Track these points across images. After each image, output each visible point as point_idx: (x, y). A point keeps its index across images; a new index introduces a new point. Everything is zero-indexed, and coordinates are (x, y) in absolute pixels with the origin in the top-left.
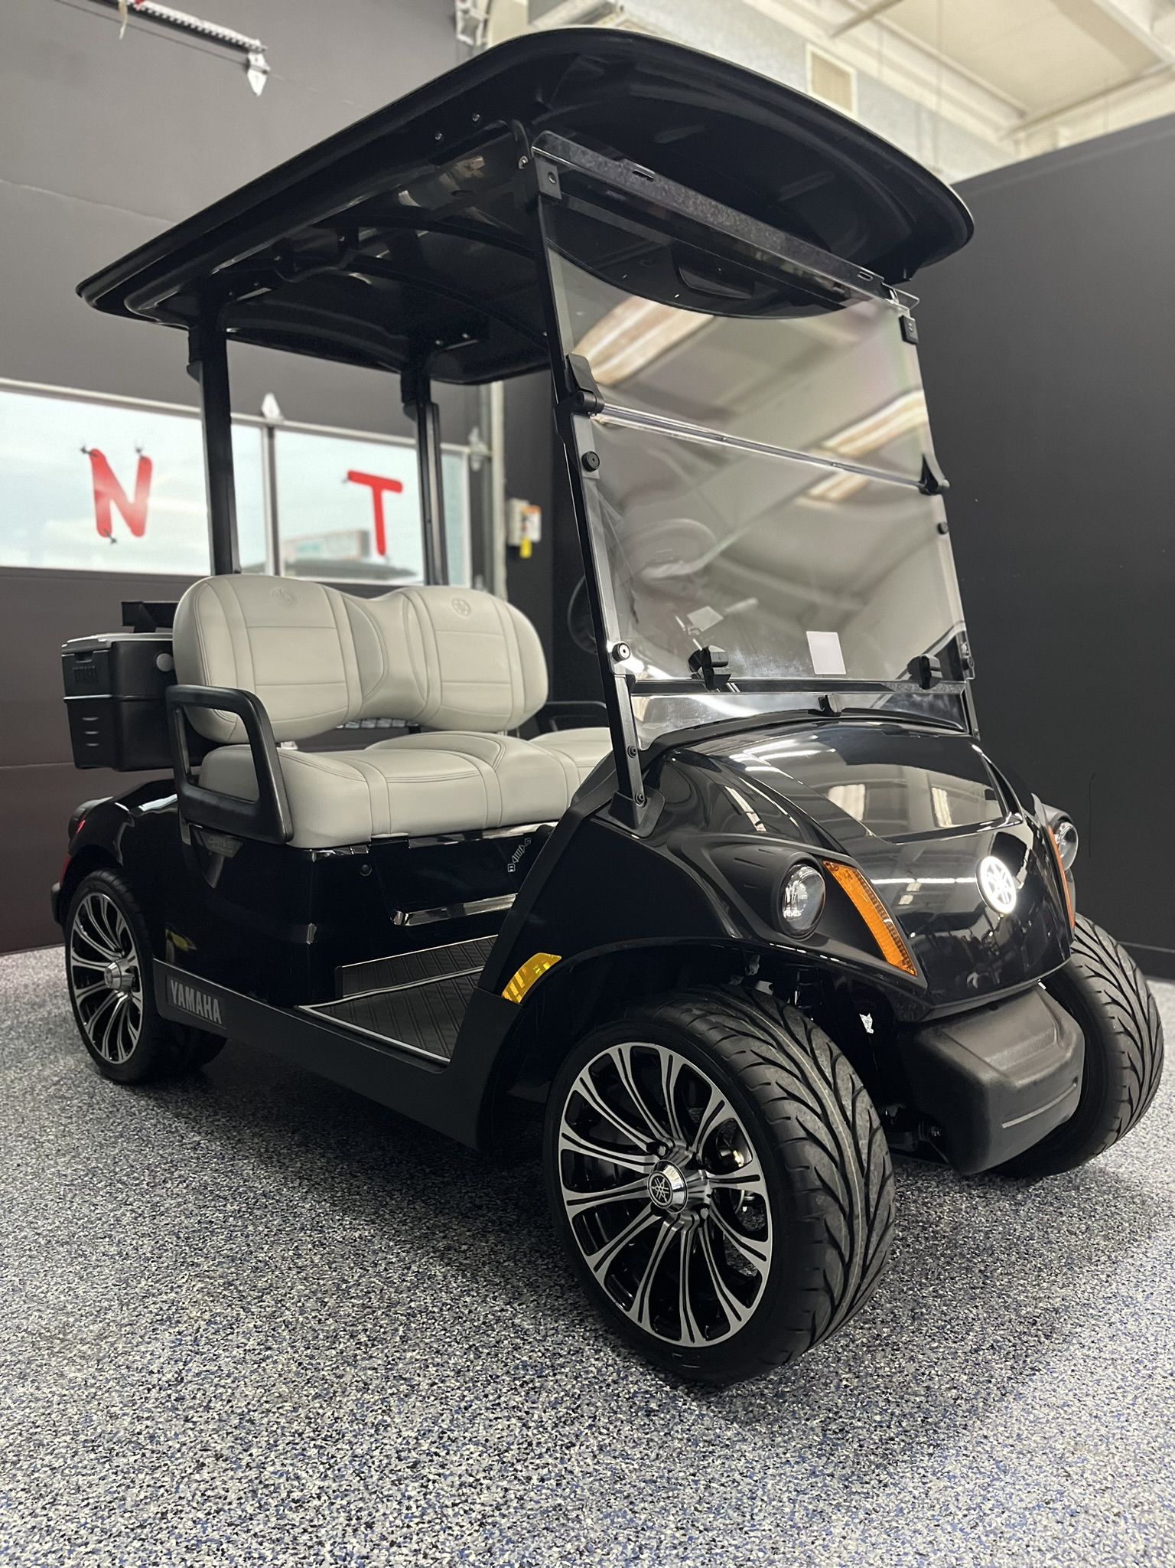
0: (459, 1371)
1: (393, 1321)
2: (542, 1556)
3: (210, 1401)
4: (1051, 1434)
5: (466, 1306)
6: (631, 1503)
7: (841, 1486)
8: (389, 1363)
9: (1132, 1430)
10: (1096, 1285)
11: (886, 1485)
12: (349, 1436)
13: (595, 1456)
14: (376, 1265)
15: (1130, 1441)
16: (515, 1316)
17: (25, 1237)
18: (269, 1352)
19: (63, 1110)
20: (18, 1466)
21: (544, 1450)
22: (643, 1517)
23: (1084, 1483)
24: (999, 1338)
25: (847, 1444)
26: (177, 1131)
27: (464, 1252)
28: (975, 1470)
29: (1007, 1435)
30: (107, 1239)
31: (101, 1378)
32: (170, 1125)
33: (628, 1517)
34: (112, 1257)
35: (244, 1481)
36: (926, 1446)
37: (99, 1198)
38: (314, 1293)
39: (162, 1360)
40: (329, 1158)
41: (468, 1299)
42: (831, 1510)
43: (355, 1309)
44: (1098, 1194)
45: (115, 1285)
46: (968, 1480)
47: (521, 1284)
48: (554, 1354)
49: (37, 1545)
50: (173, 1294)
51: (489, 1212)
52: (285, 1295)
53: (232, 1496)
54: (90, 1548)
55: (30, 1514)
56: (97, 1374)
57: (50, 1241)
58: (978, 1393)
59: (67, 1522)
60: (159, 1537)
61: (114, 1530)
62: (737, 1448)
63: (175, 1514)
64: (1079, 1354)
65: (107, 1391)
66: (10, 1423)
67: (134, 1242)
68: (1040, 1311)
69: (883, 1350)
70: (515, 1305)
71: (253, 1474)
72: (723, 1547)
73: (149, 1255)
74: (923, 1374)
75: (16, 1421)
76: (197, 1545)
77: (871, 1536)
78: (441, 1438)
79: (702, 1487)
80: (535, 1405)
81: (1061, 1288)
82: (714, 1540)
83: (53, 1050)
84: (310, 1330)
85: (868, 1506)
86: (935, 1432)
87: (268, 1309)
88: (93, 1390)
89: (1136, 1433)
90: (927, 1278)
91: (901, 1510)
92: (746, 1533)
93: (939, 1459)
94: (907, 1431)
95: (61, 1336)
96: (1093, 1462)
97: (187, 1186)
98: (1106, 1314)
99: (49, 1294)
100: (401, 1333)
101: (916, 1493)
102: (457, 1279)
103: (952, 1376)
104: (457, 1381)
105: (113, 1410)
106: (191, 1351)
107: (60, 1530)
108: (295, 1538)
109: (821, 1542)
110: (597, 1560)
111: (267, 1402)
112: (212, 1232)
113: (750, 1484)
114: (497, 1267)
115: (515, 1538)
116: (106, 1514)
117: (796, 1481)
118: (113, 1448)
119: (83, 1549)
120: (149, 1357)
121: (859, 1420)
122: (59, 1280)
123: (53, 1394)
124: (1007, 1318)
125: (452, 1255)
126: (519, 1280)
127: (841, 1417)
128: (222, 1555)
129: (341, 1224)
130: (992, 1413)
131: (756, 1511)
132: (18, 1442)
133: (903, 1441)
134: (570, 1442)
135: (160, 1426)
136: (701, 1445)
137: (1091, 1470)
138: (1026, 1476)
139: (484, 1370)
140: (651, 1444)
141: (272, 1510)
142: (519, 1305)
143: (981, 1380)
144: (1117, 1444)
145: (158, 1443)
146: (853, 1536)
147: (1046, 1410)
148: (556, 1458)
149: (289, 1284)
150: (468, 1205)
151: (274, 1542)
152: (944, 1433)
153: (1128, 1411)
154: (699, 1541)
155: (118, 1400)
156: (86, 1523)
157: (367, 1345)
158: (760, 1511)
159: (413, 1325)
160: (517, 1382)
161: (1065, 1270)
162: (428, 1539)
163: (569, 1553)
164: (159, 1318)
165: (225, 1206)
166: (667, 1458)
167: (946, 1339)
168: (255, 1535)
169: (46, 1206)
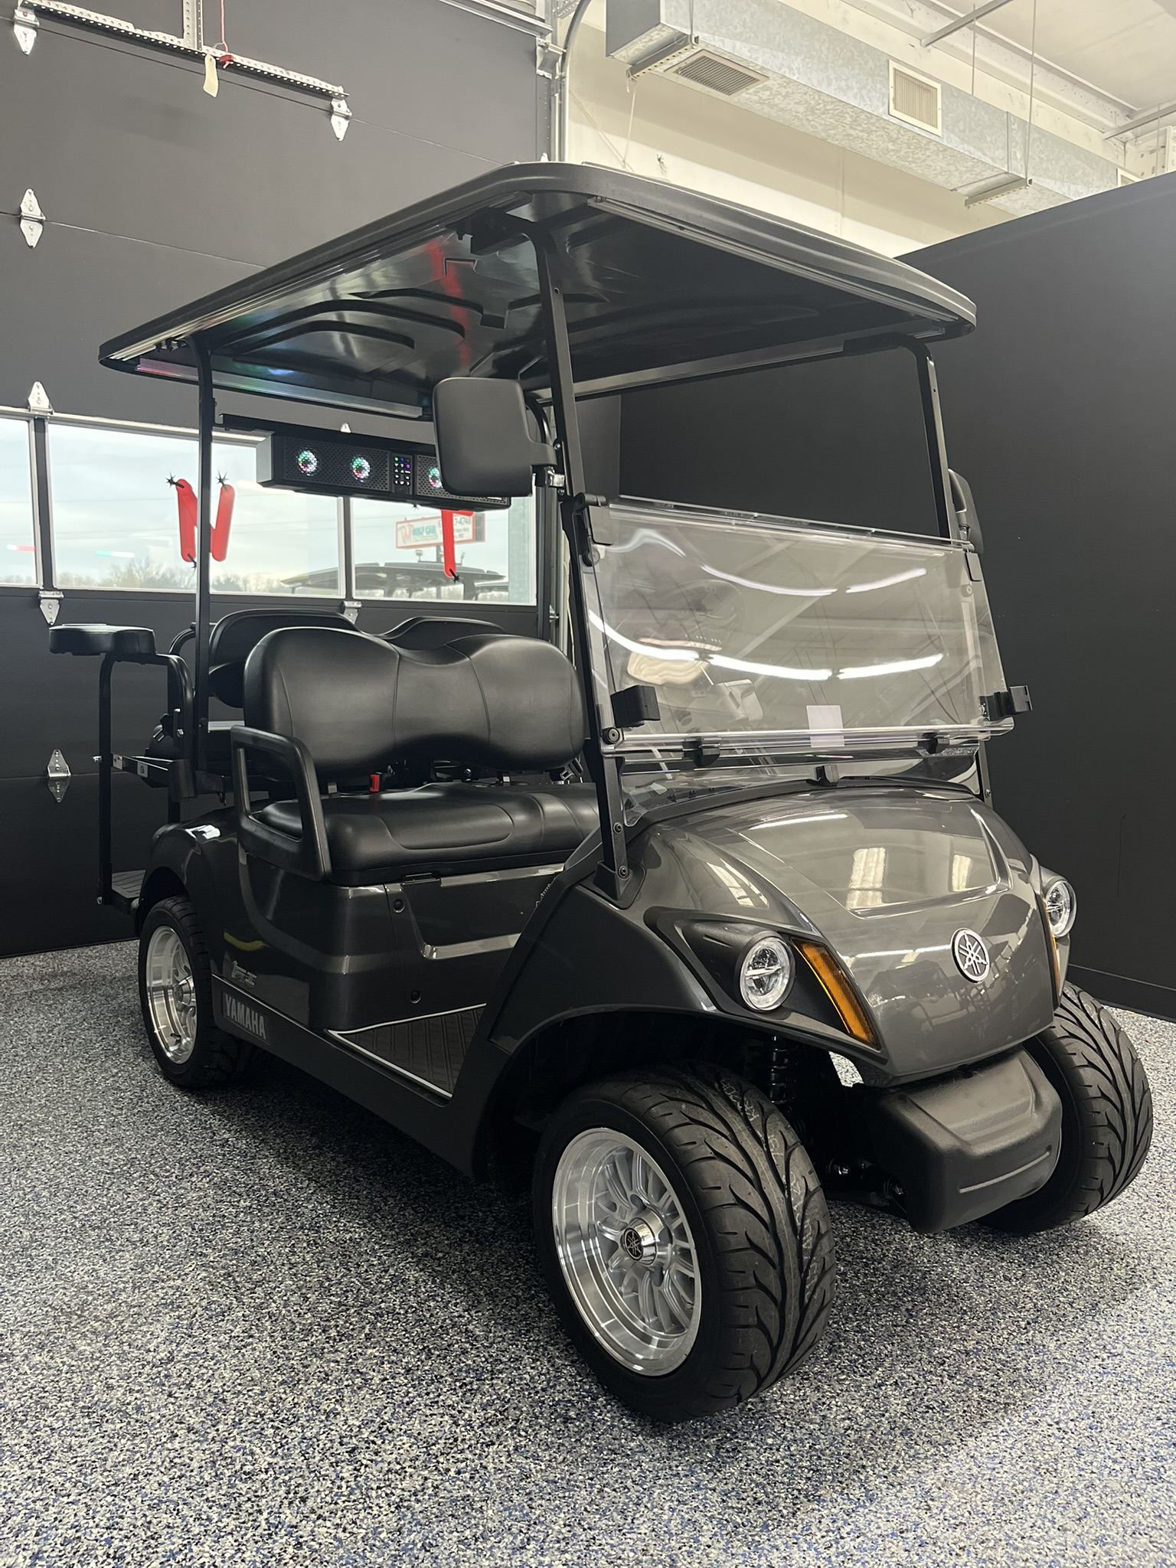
0: (410, 1369)
1: (362, 1319)
2: (443, 1539)
3: (192, 1380)
4: (925, 1470)
5: (429, 1310)
6: (531, 1499)
7: (719, 1500)
8: (351, 1357)
9: (1001, 1471)
10: (1014, 1331)
11: (759, 1503)
12: (302, 1420)
13: (509, 1455)
14: (359, 1266)
15: (997, 1483)
16: (470, 1322)
17: (64, 1220)
18: (251, 1340)
19: (116, 1100)
20: (25, 1424)
21: (467, 1446)
22: (538, 1512)
23: (941, 1517)
24: (905, 1375)
25: (736, 1463)
26: (211, 1128)
27: (439, 1259)
28: (845, 1496)
29: (884, 1466)
30: (133, 1226)
31: (106, 1352)
32: (206, 1121)
33: (525, 1512)
34: (133, 1243)
35: (207, 1452)
36: (806, 1470)
37: (133, 1187)
38: (300, 1289)
39: (159, 1340)
40: (338, 1162)
41: (432, 1304)
42: (704, 1521)
43: (332, 1306)
44: (1045, 1242)
45: (132, 1269)
46: (835, 1504)
47: (482, 1293)
48: (496, 1360)
49: (29, 1493)
50: (180, 1281)
51: (470, 1222)
52: (275, 1289)
53: (195, 1464)
54: (72, 1498)
55: (28, 1466)
56: (103, 1349)
57: (84, 1225)
58: (868, 1426)
59: (56, 1475)
60: (128, 1494)
61: (93, 1485)
62: (636, 1458)
63: (146, 1476)
64: (975, 1396)
65: (108, 1365)
66: (25, 1387)
67: (155, 1231)
68: (951, 1352)
69: (793, 1378)
70: (473, 1312)
71: (215, 1447)
72: (600, 1545)
73: (165, 1243)
74: (824, 1403)
75: (29, 1385)
76: (158, 1505)
77: (733, 1547)
78: (380, 1428)
79: (596, 1491)
80: (468, 1406)
81: (979, 1332)
82: (594, 1538)
83: (117, 1041)
84: (289, 1323)
85: (739, 1520)
86: (819, 1458)
87: (257, 1300)
88: (97, 1363)
89: (1005, 1475)
90: (854, 1314)
91: (768, 1526)
92: (624, 1534)
93: (815, 1483)
94: (793, 1455)
95: (79, 1313)
96: (956, 1498)
97: (210, 1181)
98: (1013, 1360)
99: (76, 1273)
100: (367, 1331)
101: (785, 1512)
102: (427, 1284)
103: (850, 1407)
104: (406, 1378)
105: (110, 1381)
106: (185, 1334)
107: (49, 1482)
108: (240, 1505)
109: (687, 1548)
110: (489, 1546)
111: (240, 1384)
112: (223, 1226)
113: (639, 1491)
114: (465, 1276)
115: (423, 1521)
116: (89, 1471)
117: (681, 1492)
118: (104, 1415)
119: (65, 1499)
120: (149, 1337)
121: (752, 1442)
122: (86, 1261)
123: (64, 1363)
124: (918, 1357)
125: (428, 1262)
126: (481, 1289)
127: (737, 1437)
128: (177, 1514)
129: (336, 1226)
130: (876, 1445)
131: (638, 1516)
132: (28, 1404)
133: (787, 1464)
134: (491, 1441)
135: (147, 1399)
136: (605, 1453)
137: (952, 1506)
138: (890, 1506)
139: (431, 1370)
140: (561, 1448)
141: (226, 1480)
142: (476, 1312)
143: (876, 1413)
144: (984, 1484)
145: (143, 1414)
146: (718, 1545)
147: (927, 1446)
148: (475, 1455)
149: (280, 1279)
150: (453, 1215)
151: (221, 1506)
152: (826, 1460)
153: (1005, 1454)
154: (581, 1538)
155: (115, 1372)
156: (72, 1478)
157: (335, 1340)
158: (641, 1516)
159: (379, 1324)
160: (458, 1384)
161: (989, 1314)
162: (350, 1516)
163: (467, 1539)
164: (163, 1301)
165: (239, 1202)
166: (572, 1462)
167: (855, 1372)
168: (207, 1499)
169: (86, 1191)
